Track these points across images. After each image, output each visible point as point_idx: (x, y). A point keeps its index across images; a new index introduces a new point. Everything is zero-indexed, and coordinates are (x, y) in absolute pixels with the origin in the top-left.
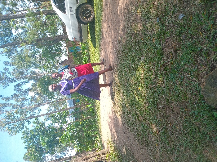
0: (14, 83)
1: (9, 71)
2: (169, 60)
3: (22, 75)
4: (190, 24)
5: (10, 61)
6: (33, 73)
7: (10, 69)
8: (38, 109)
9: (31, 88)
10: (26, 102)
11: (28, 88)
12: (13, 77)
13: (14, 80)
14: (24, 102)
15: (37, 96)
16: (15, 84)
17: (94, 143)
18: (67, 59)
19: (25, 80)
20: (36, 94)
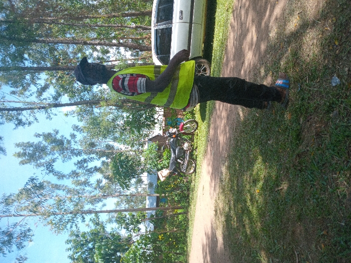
0: (78, 156)
1: (76, 140)
2: (308, 148)
3: (93, 147)
4: (346, 95)
5: (81, 124)
6: (109, 147)
7: (79, 136)
8: (102, 201)
9: (100, 168)
10: (88, 188)
11: (96, 167)
12: (80, 148)
13: (79, 153)
14: (85, 188)
15: (104, 182)
16: (80, 158)
20: (105, 178)
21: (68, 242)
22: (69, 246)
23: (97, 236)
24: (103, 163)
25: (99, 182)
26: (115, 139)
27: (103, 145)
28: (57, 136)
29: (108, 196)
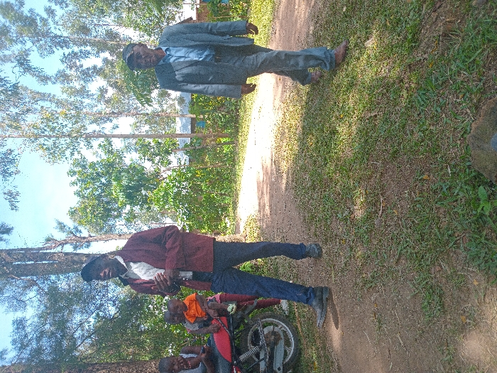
0: (65, 48)
1: (57, 18)
6: (111, 35)
8: (111, 121)
9: (101, 69)
10: (86, 101)
11: (95, 67)
12: (64, 33)
13: (63, 43)
14: (83, 100)
15: (111, 92)
16: (67, 51)
17: (219, 219)
18: (195, 18)
19: (89, 48)
20: (111, 86)
21: (72, 173)
22: (74, 178)
23: (111, 167)
24: (105, 60)
25: (103, 91)
26: (120, 21)
27: (102, 31)
28: (22, 9)
29: (120, 113)
